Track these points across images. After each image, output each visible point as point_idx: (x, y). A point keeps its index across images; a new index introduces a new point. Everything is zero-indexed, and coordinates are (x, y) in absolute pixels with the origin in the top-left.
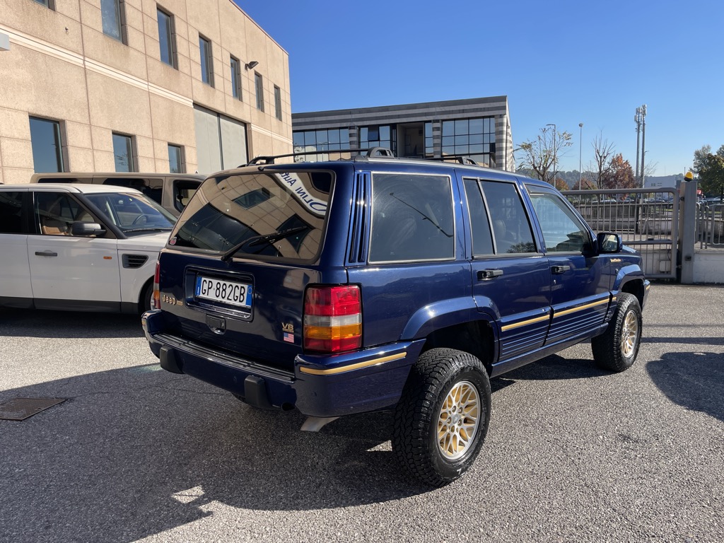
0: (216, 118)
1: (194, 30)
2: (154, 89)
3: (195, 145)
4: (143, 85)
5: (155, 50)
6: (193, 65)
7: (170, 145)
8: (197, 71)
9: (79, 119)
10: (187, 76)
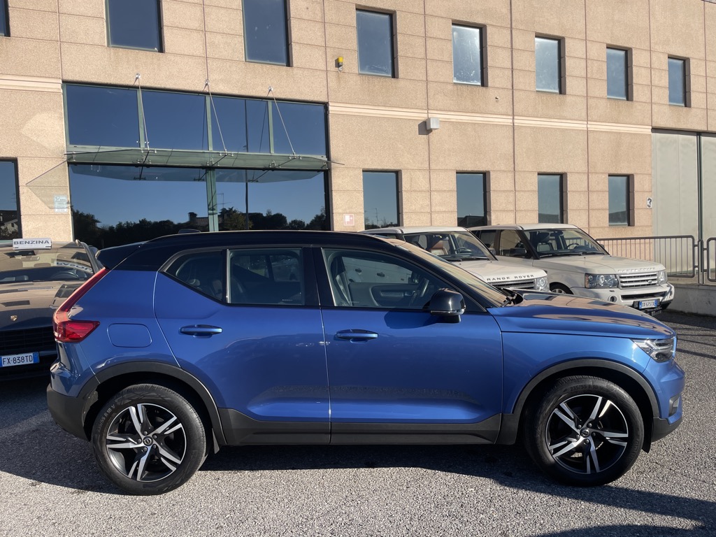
0: (694, 138)
1: (662, 56)
2: (593, 126)
3: (650, 172)
4: (582, 126)
5: (600, 89)
6: (655, 91)
7: (610, 175)
8: (662, 95)
9: (503, 168)
10: (644, 104)
